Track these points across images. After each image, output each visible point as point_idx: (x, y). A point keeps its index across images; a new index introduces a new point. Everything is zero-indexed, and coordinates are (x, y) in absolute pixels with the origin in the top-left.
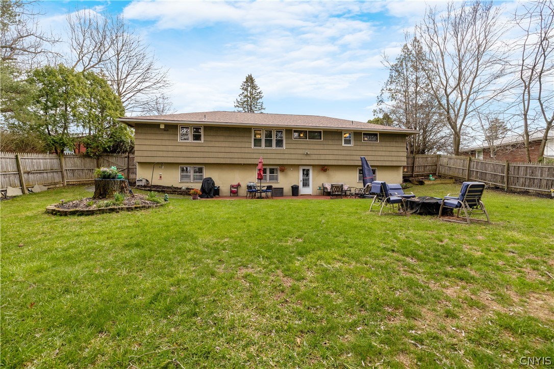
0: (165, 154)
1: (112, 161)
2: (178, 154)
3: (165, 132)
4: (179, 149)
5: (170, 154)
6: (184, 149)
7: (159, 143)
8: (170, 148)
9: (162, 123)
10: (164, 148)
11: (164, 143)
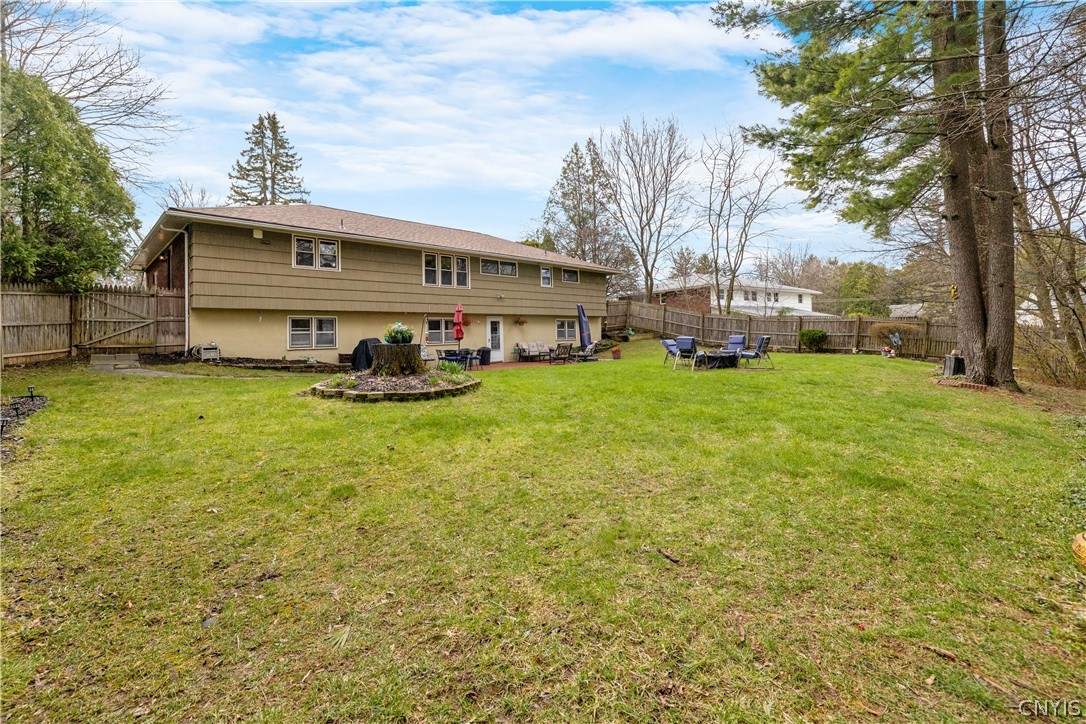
0: (264, 292)
1: (116, 304)
2: (292, 293)
3: (264, 247)
4: (294, 282)
5: (277, 292)
6: (303, 282)
7: (250, 267)
8: (275, 280)
9: (258, 228)
10: (262, 280)
11: (262, 268)
